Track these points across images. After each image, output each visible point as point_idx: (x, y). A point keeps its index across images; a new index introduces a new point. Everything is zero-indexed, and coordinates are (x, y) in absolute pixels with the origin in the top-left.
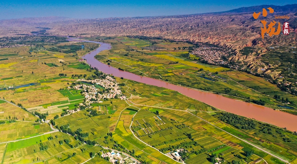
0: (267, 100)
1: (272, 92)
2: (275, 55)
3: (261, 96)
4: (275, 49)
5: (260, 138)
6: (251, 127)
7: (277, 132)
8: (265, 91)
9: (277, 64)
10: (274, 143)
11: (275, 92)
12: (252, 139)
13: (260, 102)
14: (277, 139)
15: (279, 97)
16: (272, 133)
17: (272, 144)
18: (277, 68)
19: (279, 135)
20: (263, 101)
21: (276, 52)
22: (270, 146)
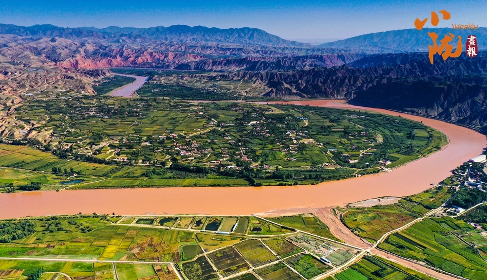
0: (43, 179)
1: (47, 165)
2: (37, 106)
3: (31, 176)
4: (34, 96)
5: (47, 243)
6: (29, 231)
7: (70, 223)
8: (35, 166)
9: (44, 120)
10: (71, 242)
11: (51, 164)
12: (36, 250)
13: (33, 185)
14: (73, 233)
15: (60, 170)
16: (63, 227)
17: (68, 244)
18: (46, 126)
19: (74, 226)
20: (38, 183)
21: (37, 101)
22: (66, 248)
